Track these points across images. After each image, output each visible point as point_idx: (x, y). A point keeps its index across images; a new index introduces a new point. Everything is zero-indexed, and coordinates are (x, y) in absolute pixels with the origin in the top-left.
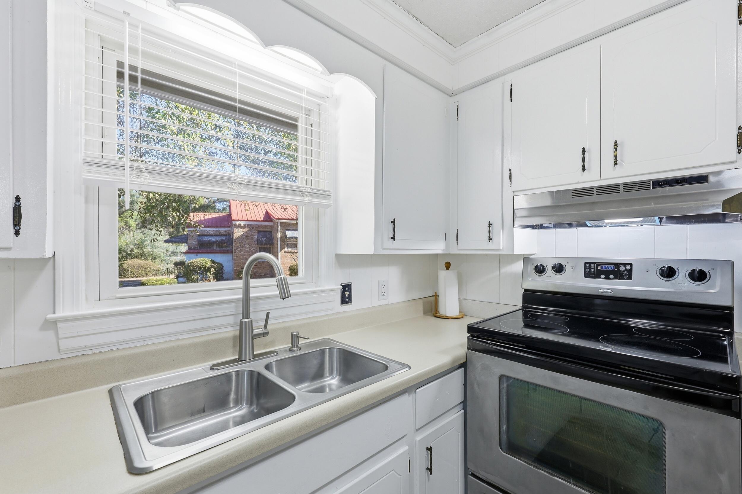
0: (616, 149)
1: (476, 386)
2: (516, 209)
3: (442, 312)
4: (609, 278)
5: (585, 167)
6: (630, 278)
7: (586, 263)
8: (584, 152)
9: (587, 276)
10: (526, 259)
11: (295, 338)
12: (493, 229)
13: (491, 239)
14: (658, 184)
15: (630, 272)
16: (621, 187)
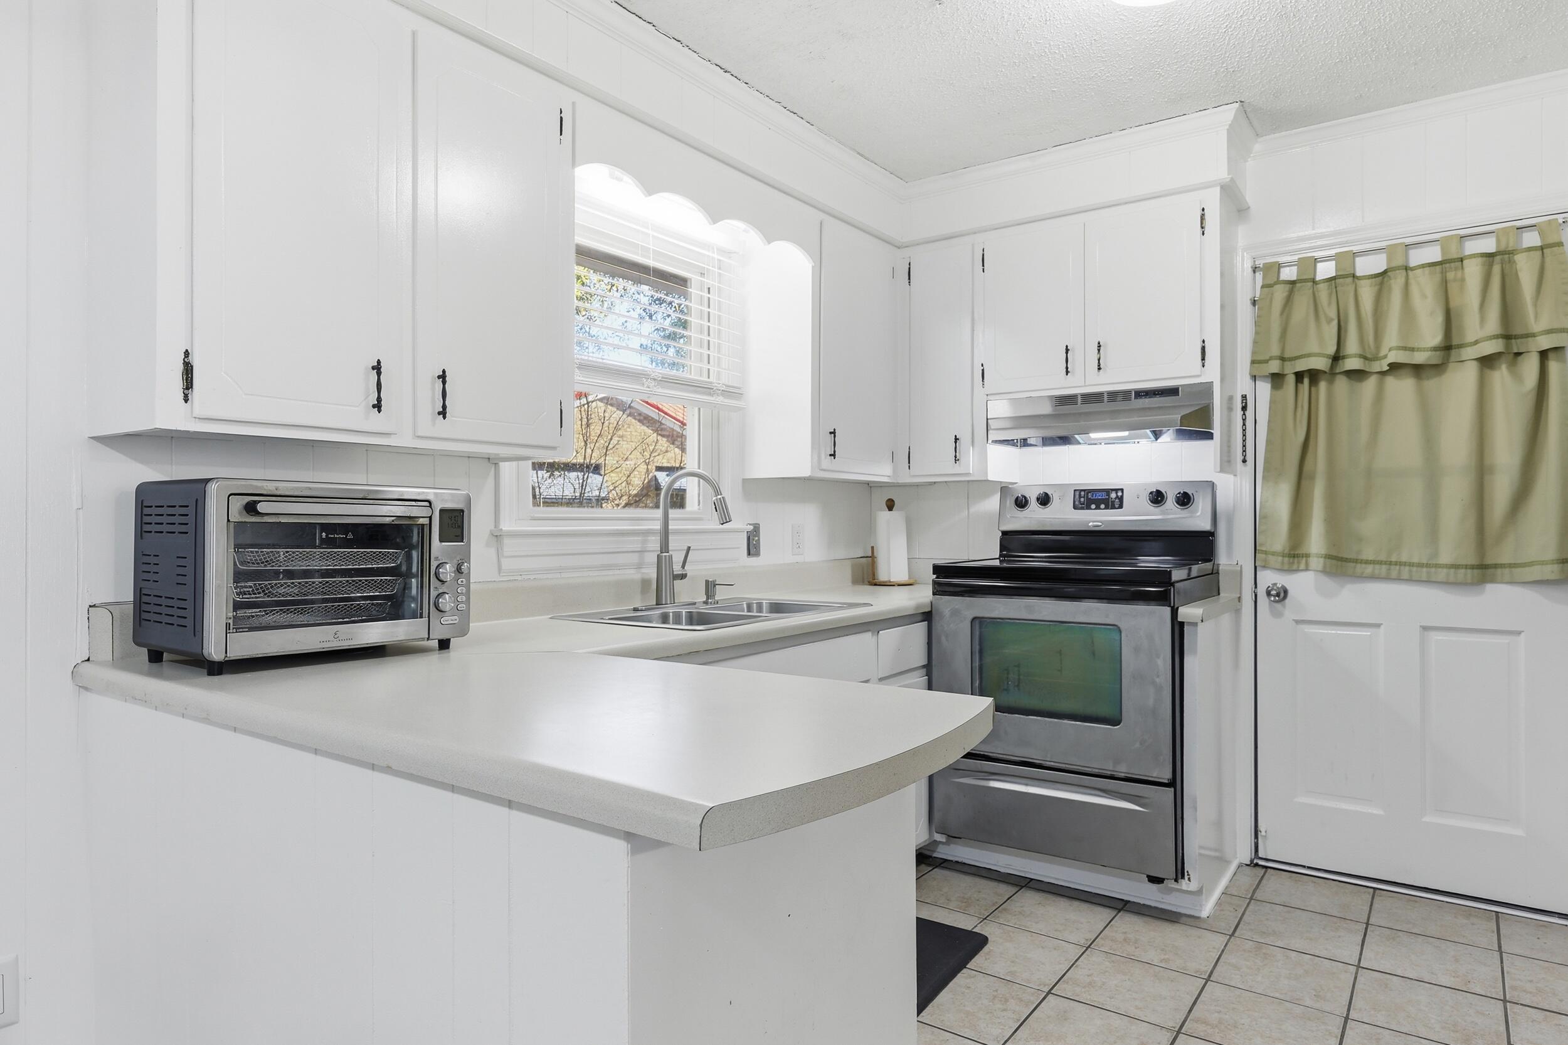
0: (1099, 350)
1: (943, 638)
2: (991, 419)
3: (882, 576)
4: (1100, 509)
5: (1069, 370)
6: (1121, 506)
7: (1075, 490)
8: (1067, 350)
9: (1075, 507)
10: (1005, 489)
11: (710, 587)
12: (960, 446)
13: (958, 460)
14: (1140, 394)
15: (1121, 499)
16: (1106, 396)
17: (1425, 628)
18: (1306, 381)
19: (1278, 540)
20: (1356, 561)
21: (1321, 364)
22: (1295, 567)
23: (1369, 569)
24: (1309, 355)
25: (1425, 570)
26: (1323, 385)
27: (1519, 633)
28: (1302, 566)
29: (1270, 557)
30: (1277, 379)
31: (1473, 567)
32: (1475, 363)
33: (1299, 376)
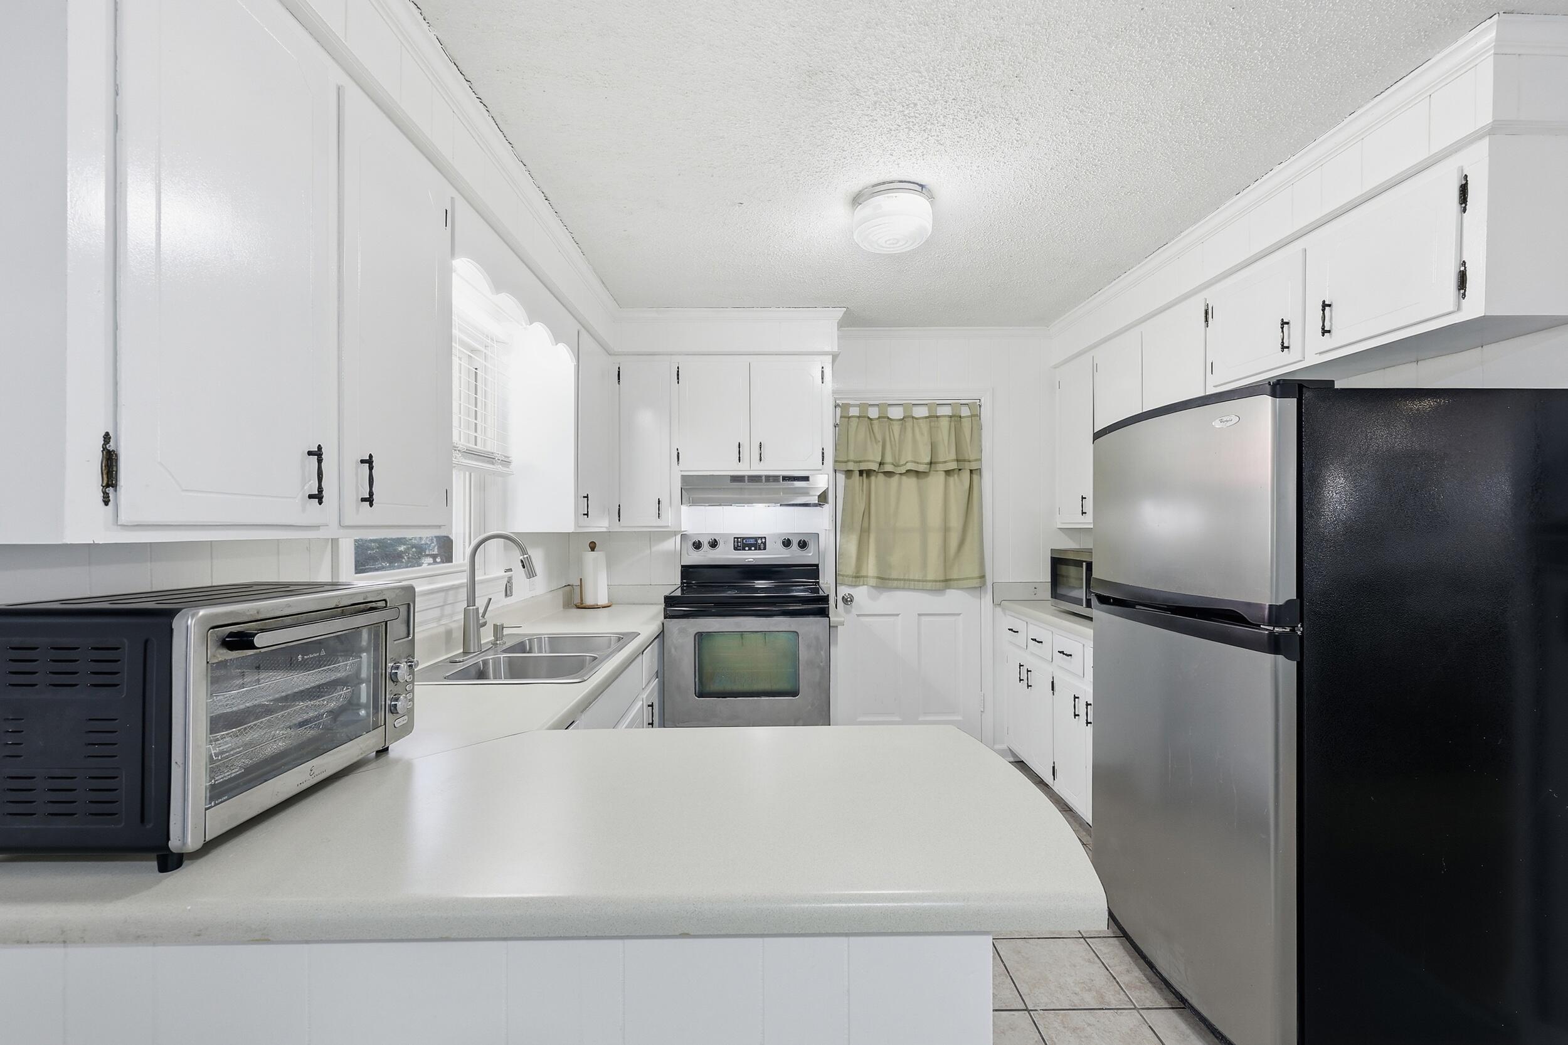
0: (761, 448)
3: (588, 600)
4: (751, 550)
5: (740, 460)
6: (765, 549)
7: (735, 538)
8: (739, 446)
9: (736, 549)
10: (685, 536)
12: (663, 506)
13: (660, 517)
14: (785, 478)
15: (765, 544)
16: (764, 478)
17: (919, 615)
18: (865, 475)
19: (849, 568)
20: (889, 579)
21: (875, 467)
22: (857, 583)
23: (895, 583)
24: (868, 461)
25: (921, 583)
26: (873, 478)
27: (960, 614)
28: (861, 584)
29: (846, 579)
30: (849, 473)
31: (943, 581)
32: (943, 473)
33: (861, 472)
